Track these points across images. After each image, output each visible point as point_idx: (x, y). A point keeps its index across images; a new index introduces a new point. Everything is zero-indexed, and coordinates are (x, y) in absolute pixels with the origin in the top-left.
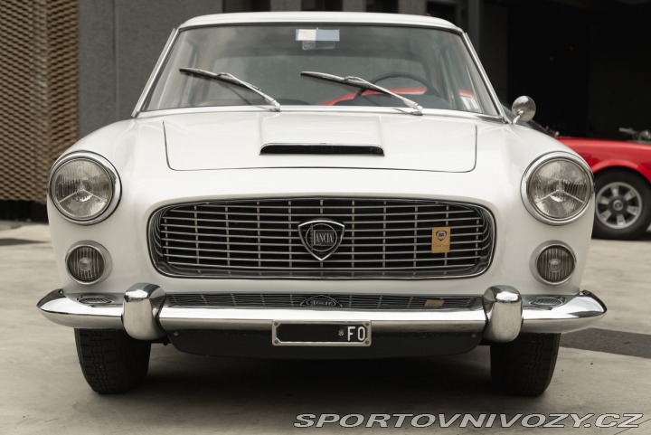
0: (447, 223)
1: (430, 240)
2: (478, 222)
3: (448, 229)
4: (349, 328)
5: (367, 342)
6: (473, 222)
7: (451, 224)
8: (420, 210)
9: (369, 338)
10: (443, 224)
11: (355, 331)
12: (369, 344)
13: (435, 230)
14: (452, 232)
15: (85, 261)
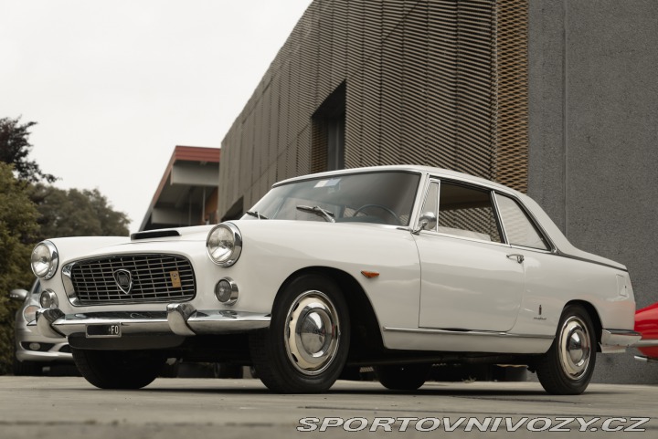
0: (177, 269)
1: (171, 279)
3: (177, 272)
4: (112, 327)
5: (120, 336)
8: (163, 261)
9: (120, 333)
10: (174, 269)
11: (114, 328)
13: (171, 273)
14: (180, 274)
15: (45, 299)
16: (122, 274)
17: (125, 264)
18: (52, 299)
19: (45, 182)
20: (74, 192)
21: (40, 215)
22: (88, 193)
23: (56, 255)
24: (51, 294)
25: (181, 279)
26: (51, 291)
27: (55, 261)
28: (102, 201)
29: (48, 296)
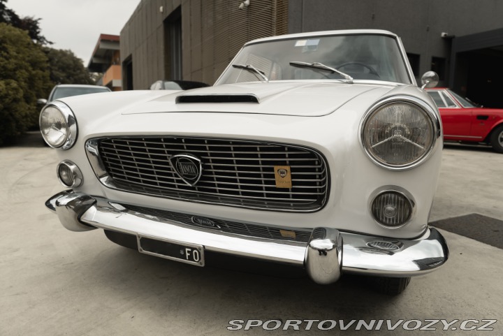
0: (288, 162)
1: (273, 176)
2: (317, 163)
3: (288, 168)
4: (187, 250)
5: (201, 264)
6: (313, 163)
7: (291, 163)
8: (262, 149)
9: (203, 260)
10: (284, 163)
11: (191, 253)
12: (203, 265)
13: (276, 168)
14: (292, 170)
15: (64, 173)
16: (184, 160)
17: (188, 148)
18: (75, 173)
19: (49, 46)
20: (61, 51)
21: (47, 59)
22: (66, 51)
23: (72, 120)
24: (72, 168)
25: (293, 177)
26: (71, 164)
27: (73, 128)
28: (72, 54)
29: (68, 169)
